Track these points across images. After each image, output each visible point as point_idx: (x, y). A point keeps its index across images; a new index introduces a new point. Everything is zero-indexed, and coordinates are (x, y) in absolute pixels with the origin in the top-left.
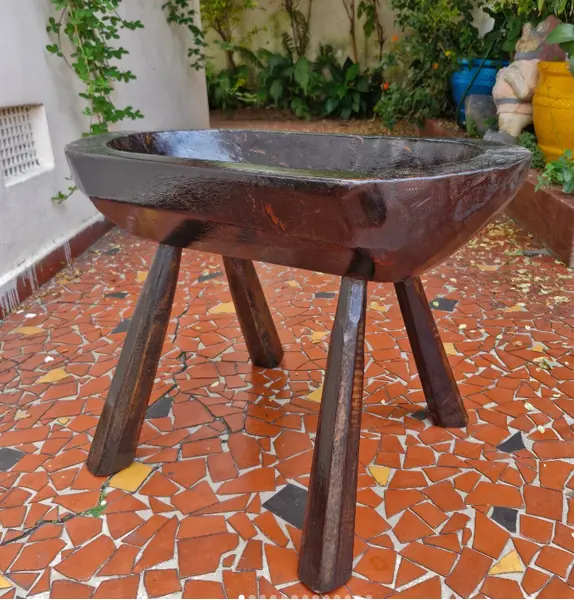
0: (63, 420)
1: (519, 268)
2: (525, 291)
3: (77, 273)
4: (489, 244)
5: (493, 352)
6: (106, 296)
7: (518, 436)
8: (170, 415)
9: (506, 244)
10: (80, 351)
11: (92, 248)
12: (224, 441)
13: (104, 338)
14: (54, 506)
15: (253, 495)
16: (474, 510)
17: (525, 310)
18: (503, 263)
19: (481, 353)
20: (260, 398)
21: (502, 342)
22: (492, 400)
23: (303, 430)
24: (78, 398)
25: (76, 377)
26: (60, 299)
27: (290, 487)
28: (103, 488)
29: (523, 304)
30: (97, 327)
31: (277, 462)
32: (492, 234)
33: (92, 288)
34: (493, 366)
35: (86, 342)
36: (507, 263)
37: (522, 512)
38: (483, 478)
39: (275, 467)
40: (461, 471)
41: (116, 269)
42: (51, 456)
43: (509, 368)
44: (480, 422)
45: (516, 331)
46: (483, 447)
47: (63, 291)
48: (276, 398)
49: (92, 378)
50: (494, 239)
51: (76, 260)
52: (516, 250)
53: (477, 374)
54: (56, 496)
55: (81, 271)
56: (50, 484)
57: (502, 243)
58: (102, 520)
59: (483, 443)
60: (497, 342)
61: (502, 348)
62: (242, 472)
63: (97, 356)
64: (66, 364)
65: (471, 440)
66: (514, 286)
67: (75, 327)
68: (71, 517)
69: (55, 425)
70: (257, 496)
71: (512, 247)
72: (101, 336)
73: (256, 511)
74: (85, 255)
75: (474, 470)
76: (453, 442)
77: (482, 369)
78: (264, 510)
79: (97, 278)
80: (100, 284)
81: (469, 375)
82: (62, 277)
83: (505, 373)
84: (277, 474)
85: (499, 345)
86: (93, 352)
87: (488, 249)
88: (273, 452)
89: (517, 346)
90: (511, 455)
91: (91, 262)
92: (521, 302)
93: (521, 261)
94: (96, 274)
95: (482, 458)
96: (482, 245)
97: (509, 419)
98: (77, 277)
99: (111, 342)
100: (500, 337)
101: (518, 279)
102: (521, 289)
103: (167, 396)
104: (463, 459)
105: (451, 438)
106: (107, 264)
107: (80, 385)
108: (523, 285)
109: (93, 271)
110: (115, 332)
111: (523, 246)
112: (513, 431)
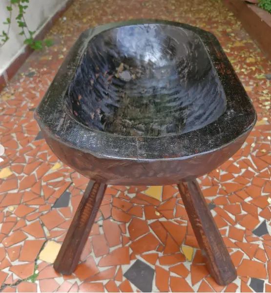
0: (11, 208)
1: (264, 89)
2: (268, 107)
3: (12, 92)
4: (246, 69)
5: (249, 158)
6: (30, 110)
7: (264, 223)
8: (70, 205)
9: (256, 69)
10: (18, 154)
11: (19, 71)
12: (101, 226)
13: (30, 144)
14: (10, 273)
15: (118, 267)
16: (240, 280)
17: (267, 123)
18: (255, 85)
19: (243, 158)
20: (119, 192)
21: (255, 149)
22: (249, 196)
23: (144, 218)
24: (19, 191)
25: (17, 175)
26: (4, 112)
27: (138, 262)
28: (36, 260)
29: (266, 119)
30: (26, 135)
31: (130, 242)
32: (248, 61)
33: (21, 103)
34: (250, 169)
35: (21, 147)
36: (257, 85)
37: (266, 282)
38: (245, 257)
39: (130, 246)
40: (232, 251)
41: (34, 89)
42: (6, 235)
43: (259, 170)
44: (243, 212)
45: (262, 140)
46: (245, 232)
47: (5, 106)
48: (129, 193)
49: (26, 176)
50: (249, 65)
51: (11, 81)
52: (262, 74)
53: (241, 174)
54: (11, 266)
55: (15, 91)
56: (7, 257)
57: (254, 68)
58: (36, 284)
59: (244, 229)
60: (252, 149)
61: (254, 154)
62: (112, 249)
63: (27, 158)
64: (10, 164)
65: (238, 226)
66: (261, 104)
67: (14, 135)
68: (19, 282)
69: (7, 212)
70: (120, 269)
71: (260, 72)
72: (29, 142)
73: (120, 280)
74: (16, 76)
75: (240, 250)
76: (227, 228)
77: (243, 170)
78: (124, 279)
79: (24, 95)
80: (26, 100)
81: (236, 175)
82: (4, 95)
83: (257, 174)
84: (131, 251)
85: (253, 151)
86: (25, 155)
87: (246, 73)
88: (128, 235)
89: (263, 152)
90: (261, 238)
91: (19, 82)
92: (266, 117)
93: (265, 83)
94: (23, 92)
95: (244, 241)
96: (243, 70)
97: (259, 210)
98: (12, 94)
99: (34, 147)
100: (253, 145)
101: (263, 98)
102: (265, 106)
103: (68, 191)
104: (234, 241)
105: (226, 225)
106: (29, 84)
107: (19, 181)
108: (267, 103)
109: (21, 90)
110: (37, 139)
111: (265, 70)
112: (261, 219)
